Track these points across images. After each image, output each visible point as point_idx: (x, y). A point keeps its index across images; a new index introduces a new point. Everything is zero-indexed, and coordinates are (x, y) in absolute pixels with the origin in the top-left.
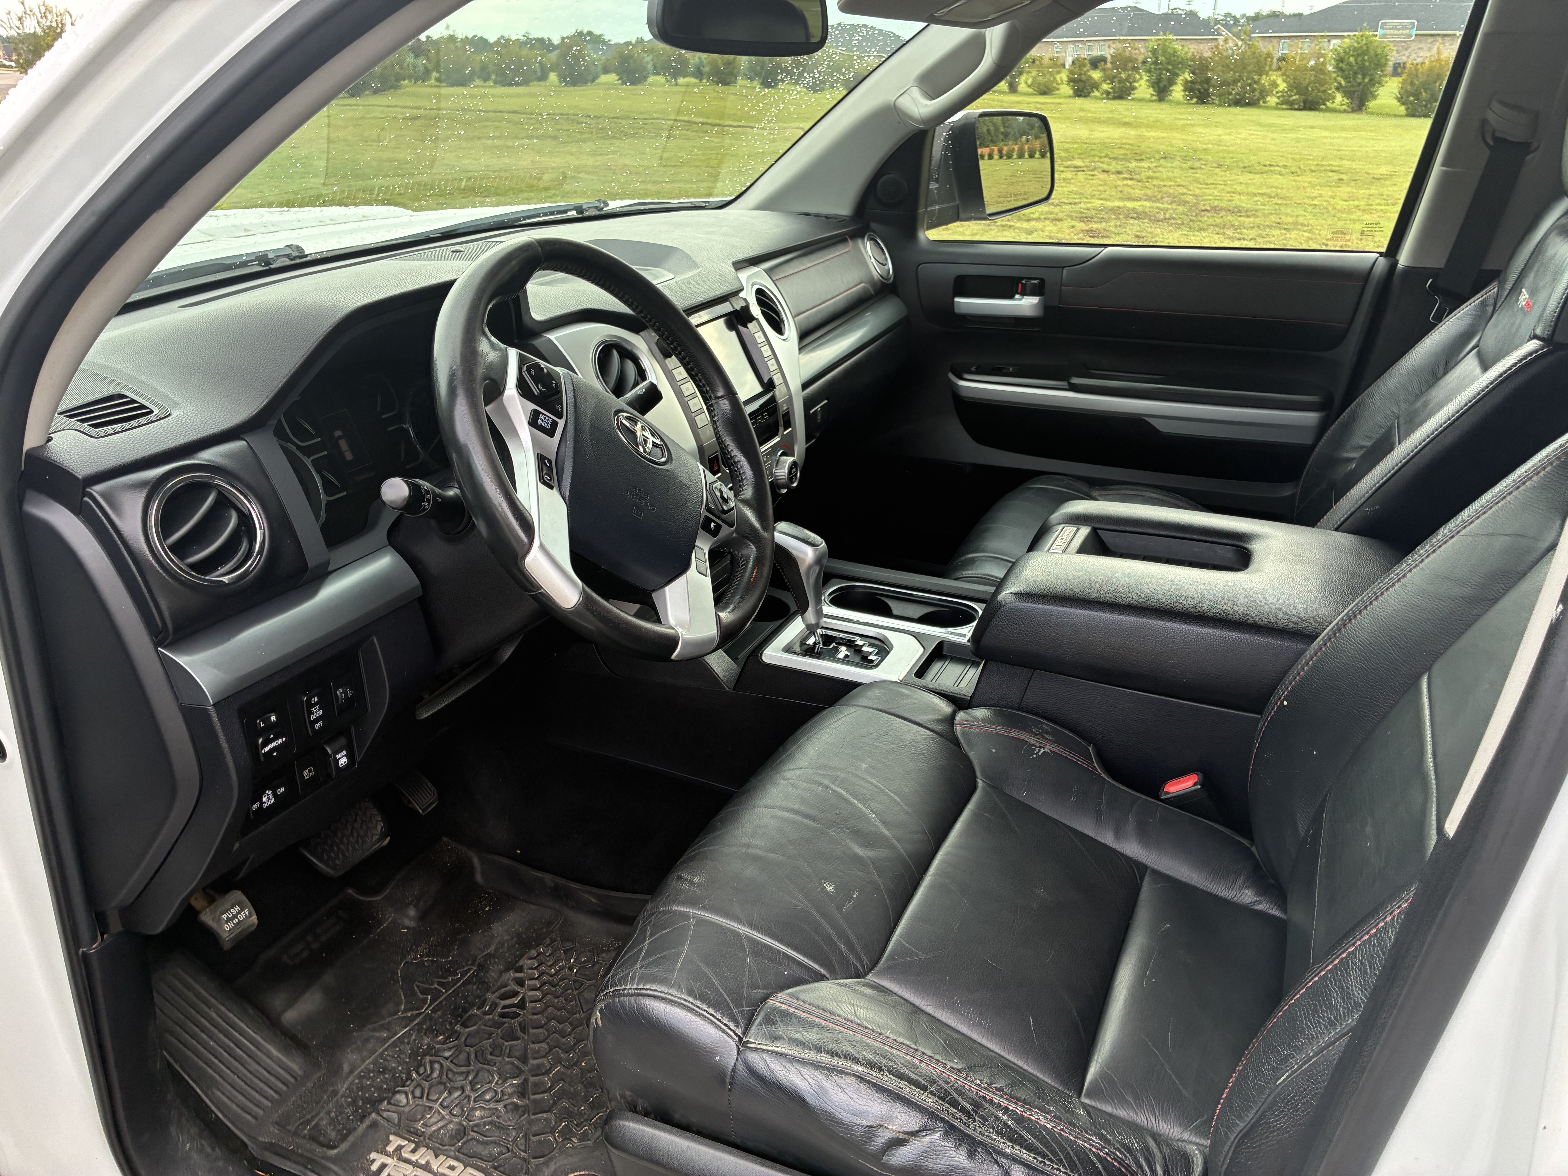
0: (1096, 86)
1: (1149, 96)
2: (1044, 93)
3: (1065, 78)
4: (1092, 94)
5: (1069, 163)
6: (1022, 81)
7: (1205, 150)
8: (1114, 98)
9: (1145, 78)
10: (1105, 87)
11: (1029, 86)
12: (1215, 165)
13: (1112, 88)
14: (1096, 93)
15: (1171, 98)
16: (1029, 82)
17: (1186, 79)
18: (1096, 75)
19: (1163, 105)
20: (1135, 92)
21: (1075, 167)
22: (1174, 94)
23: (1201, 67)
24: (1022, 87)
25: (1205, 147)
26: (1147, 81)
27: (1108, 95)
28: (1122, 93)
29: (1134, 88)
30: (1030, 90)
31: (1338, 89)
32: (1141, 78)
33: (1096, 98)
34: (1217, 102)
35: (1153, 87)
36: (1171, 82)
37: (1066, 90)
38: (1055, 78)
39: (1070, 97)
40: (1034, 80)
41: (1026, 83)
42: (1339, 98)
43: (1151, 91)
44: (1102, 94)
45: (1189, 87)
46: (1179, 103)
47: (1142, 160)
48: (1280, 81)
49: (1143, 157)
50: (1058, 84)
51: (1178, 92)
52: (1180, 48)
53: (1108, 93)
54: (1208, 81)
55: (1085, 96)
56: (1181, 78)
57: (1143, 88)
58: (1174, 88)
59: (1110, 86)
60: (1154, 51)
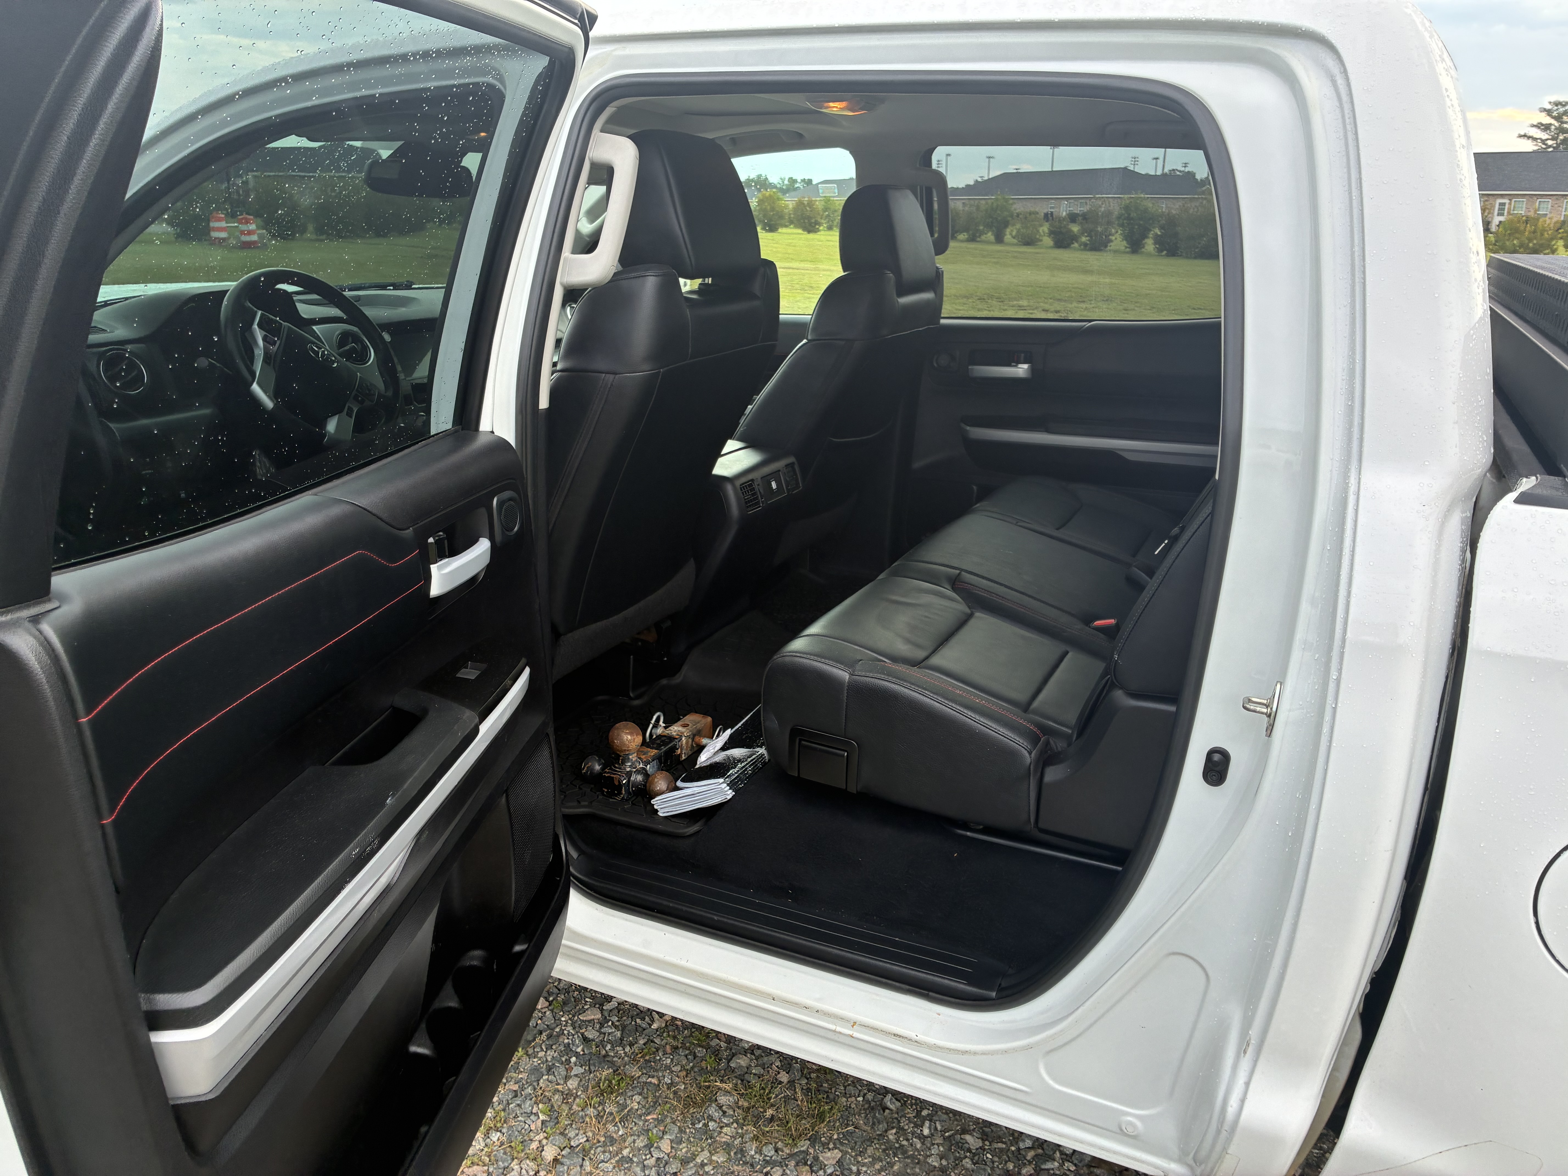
0: (1074, 238)
1: (1124, 248)
2: (1028, 244)
3: (1046, 230)
4: (1072, 246)
5: (1015, 303)
6: (1008, 233)
7: (1147, 295)
8: (1091, 250)
9: (1120, 232)
10: (1084, 239)
11: (1014, 238)
12: (1148, 308)
13: (1089, 240)
14: (1076, 245)
15: (1143, 250)
16: (1014, 233)
17: (1157, 234)
18: (1075, 228)
19: (1135, 257)
20: (1111, 244)
21: (1020, 306)
22: (1146, 247)
23: (1170, 223)
24: (1008, 238)
25: (1148, 292)
26: (1121, 234)
27: (1085, 247)
28: (1098, 245)
29: (1111, 241)
30: (1015, 241)
32: (1117, 232)
33: (1075, 249)
34: (1184, 254)
35: (1126, 240)
36: (1145, 236)
37: (1048, 241)
38: (1038, 231)
39: (1052, 247)
40: (1018, 232)
41: (1011, 234)
43: (1125, 243)
44: (1080, 246)
45: (1158, 240)
46: (1149, 255)
47: (1084, 302)
49: (1085, 300)
50: (1040, 235)
51: (1150, 245)
52: (1151, 205)
53: (1085, 245)
54: (1176, 236)
55: (1066, 247)
56: (1152, 232)
57: (1118, 241)
58: (1146, 240)
59: (1087, 238)
60: (1127, 208)
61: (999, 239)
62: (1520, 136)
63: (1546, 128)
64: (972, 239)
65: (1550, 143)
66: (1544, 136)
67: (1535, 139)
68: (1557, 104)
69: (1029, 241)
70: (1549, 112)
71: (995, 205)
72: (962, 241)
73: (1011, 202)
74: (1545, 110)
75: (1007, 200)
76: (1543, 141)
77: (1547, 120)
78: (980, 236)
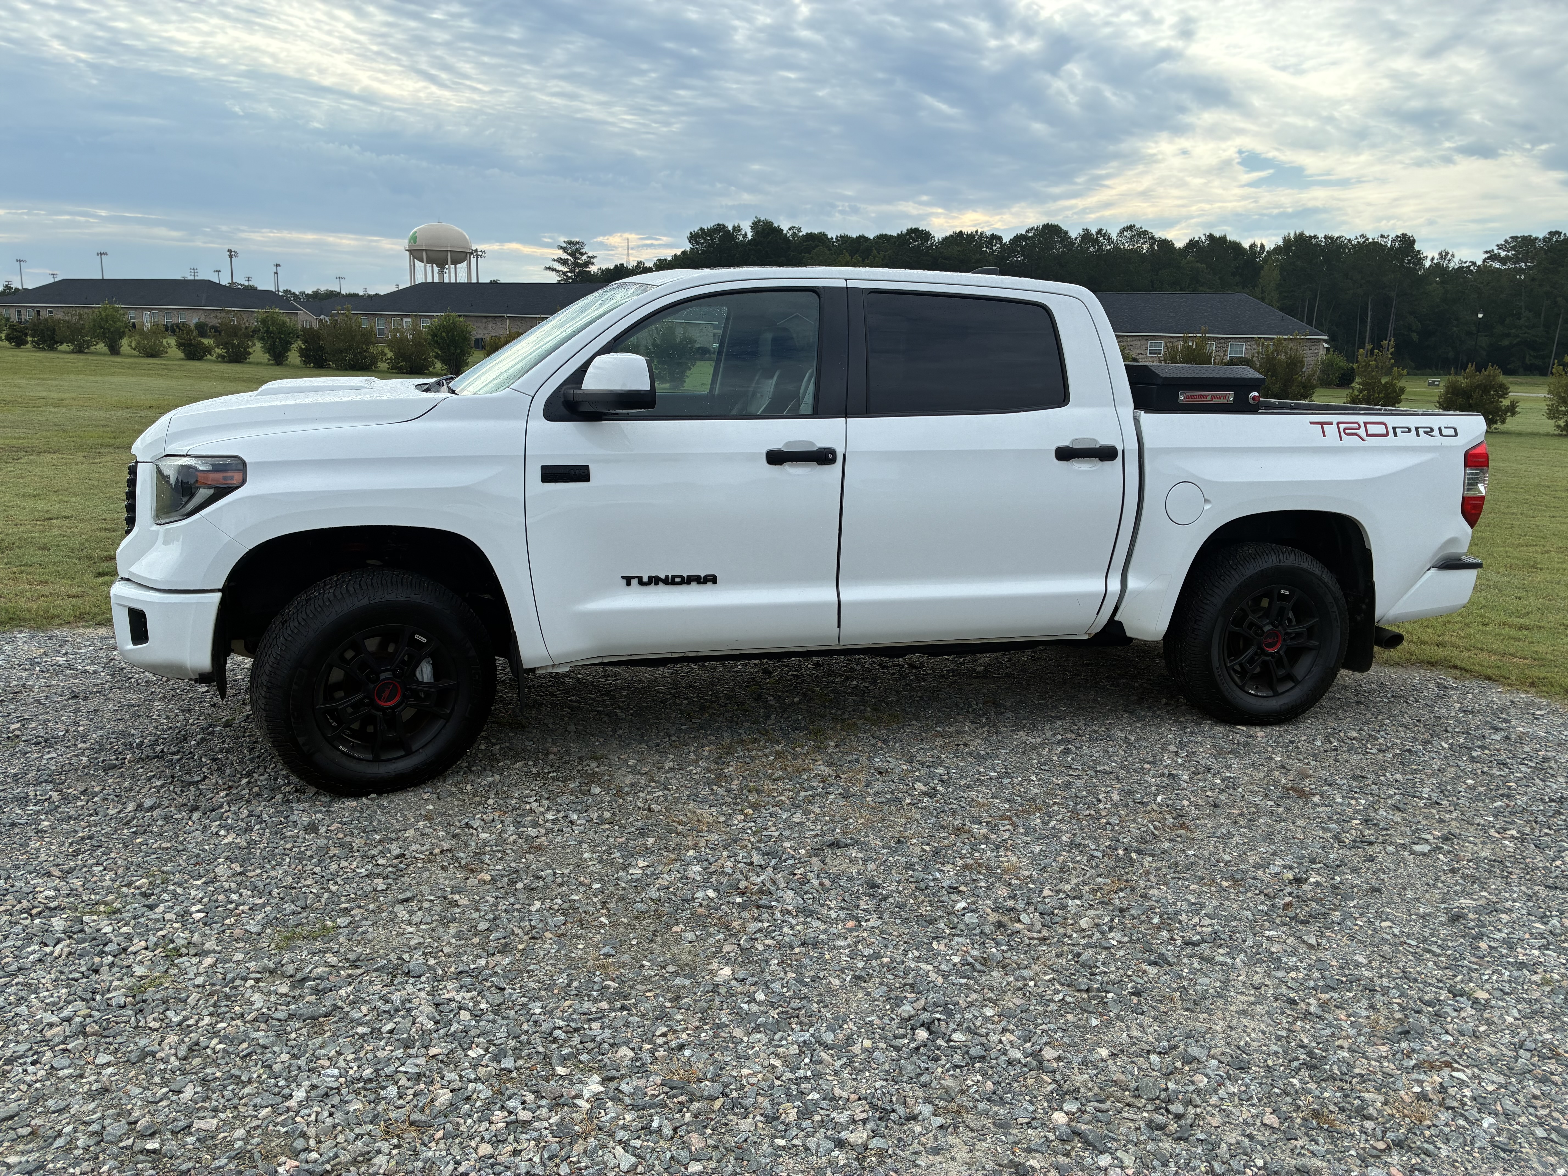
0: (208, 350)
1: (266, 360)
2: (152, 356)
3: (173, 341)
4: (207, 358)
6: (124, 344)
8: (230, 362)
9: (259, 344)
10: (219, 352)
11: (133, 349)
13: (225, 353)
14: (210, 357)
15: (287, 361)
16: (133, 345)
17: (300, 347)
18: (207, 340)
19: (279, 368)
20: (251, 356)
22: (291, 359)
24: (125, 349)
26: (262, 347)
27: (222, 359)
28: (236, 357)
29: (251, 353)
30: (136, 353)
31: (436, 357)
32: (256, 345)
33: (209, 361)
34: (334, 367)
35: (267, 352)
36: (287, 349)
37: (177, 353)
38: (163, 343)
39: (182, 359)
40: (137, 343)
41: (128, 345)
42: (439, 365)
43: (266, 355)
44: (215, 358)
45: (303, 353)
46: (295, 366)
48: (387, 350)
50: (166, 347)
51: (294, 356)
52: (290, 320)
53: (223, 357)
54: (321, 348)
55: (199, 359)
56: (295, 345)
57: (259, 354)
58: (290, 353)
59: (223, 351)
60: (264, 322)
61: (114, 350)
62: (546, 269)
63: (564, 262)
64: (80, 350)
65: (570, 274)
66: (564, 269)
67: (558, 271)
68: (570, 243)
69: (153, 353)
70: (565, 249)
71: (104, 314)
72: (65, 352)
73: (121, 312)
74: (561, 248)
75: (117, 310)
76: (564, 273)
77: (565, 256)
78: (88, 348)
